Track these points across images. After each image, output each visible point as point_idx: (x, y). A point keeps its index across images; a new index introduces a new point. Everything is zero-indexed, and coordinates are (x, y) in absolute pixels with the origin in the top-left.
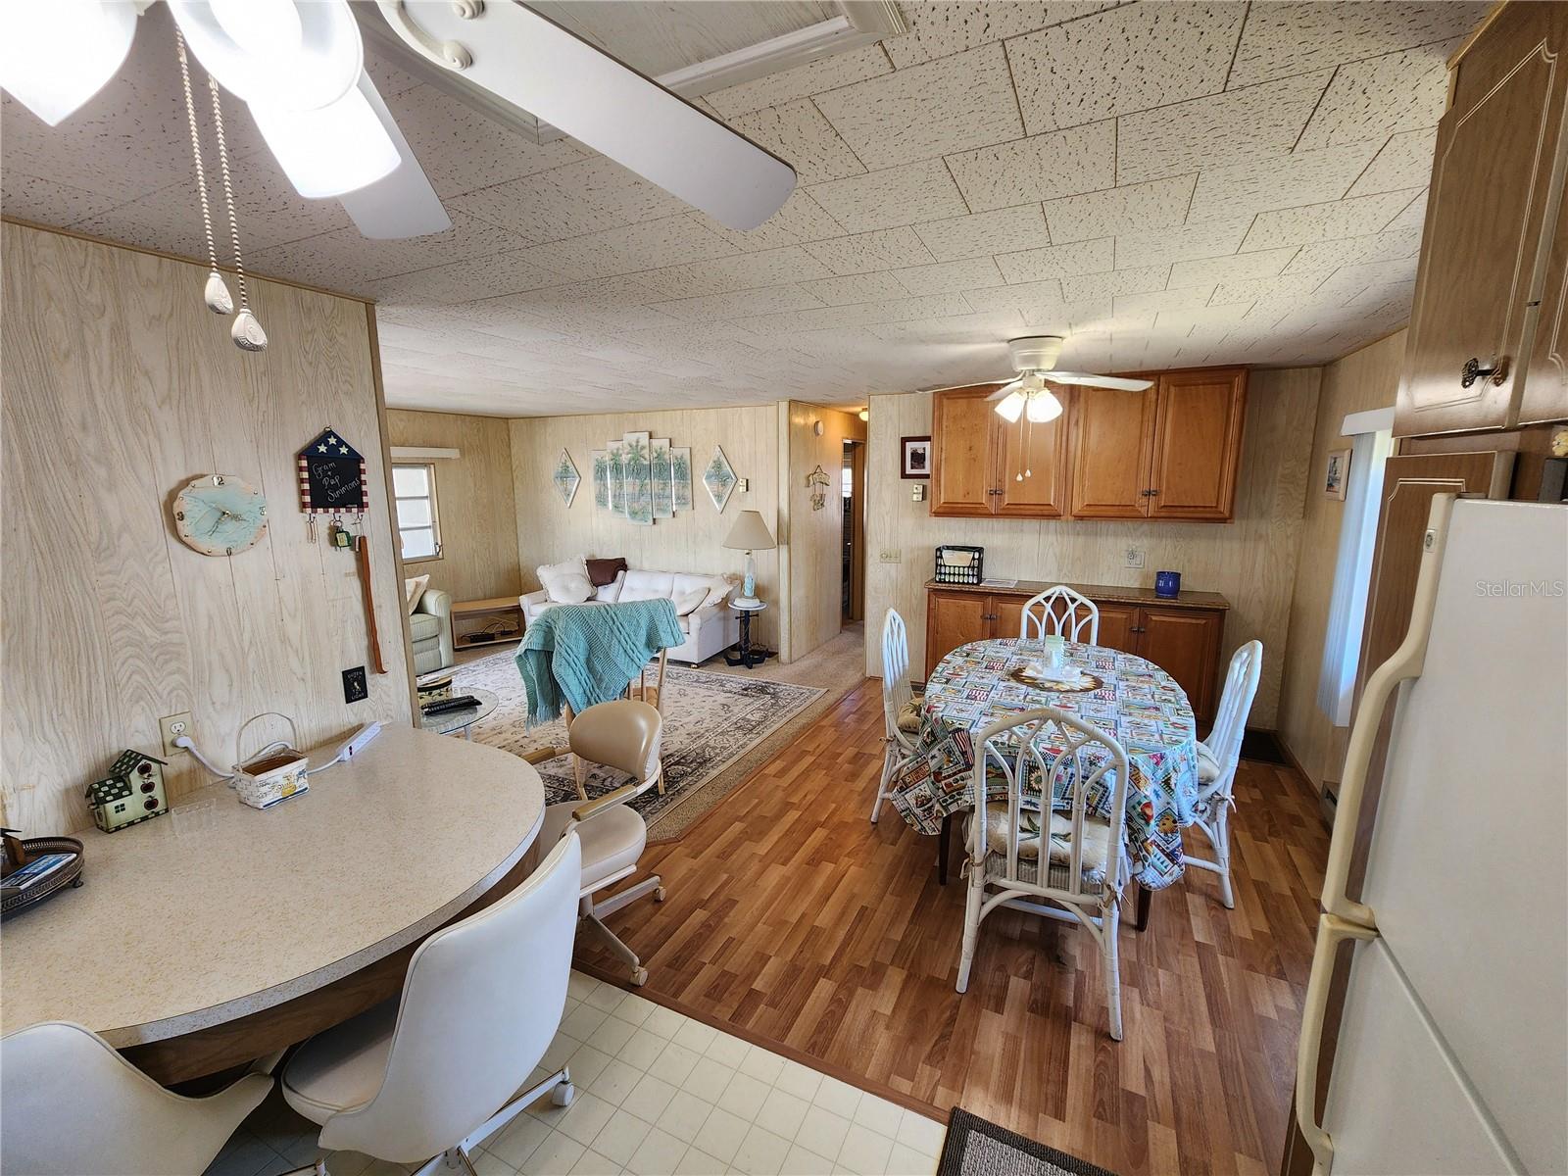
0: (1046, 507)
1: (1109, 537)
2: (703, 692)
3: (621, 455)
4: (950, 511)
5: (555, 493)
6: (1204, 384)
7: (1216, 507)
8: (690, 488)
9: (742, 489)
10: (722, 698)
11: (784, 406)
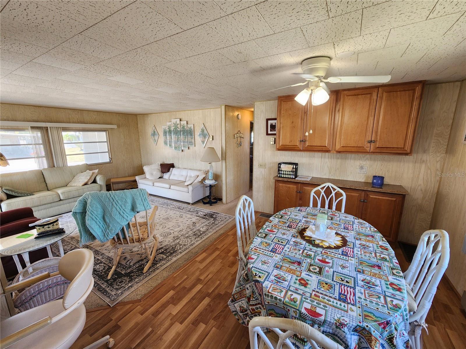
0: (324, 147)
1: (352, 160)
2: (189, 216)
3: (171, 127)
4: (284, 148)
5: (151, 141)
6: (400, 91)
7: (404, 148)
8: (194, 138)
9: (211, 139)
10: (194, 219)
11: (223, 107)
